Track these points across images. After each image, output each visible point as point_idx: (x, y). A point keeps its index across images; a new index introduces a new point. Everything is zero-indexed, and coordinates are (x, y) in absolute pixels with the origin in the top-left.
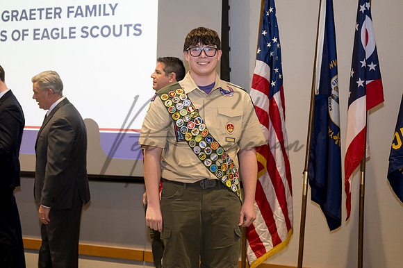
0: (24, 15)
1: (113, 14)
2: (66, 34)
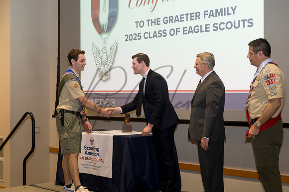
0: (177, 19)
1: (234, 14)
2: (203, 29)
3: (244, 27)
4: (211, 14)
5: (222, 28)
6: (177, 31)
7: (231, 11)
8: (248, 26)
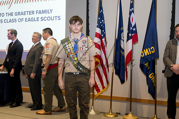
0: (22, 14)
3: (56, 20)
4: (40, 12)
5: (45, 19)
6: (22, 20)
7: (50, 12)
8: (58, 19)
